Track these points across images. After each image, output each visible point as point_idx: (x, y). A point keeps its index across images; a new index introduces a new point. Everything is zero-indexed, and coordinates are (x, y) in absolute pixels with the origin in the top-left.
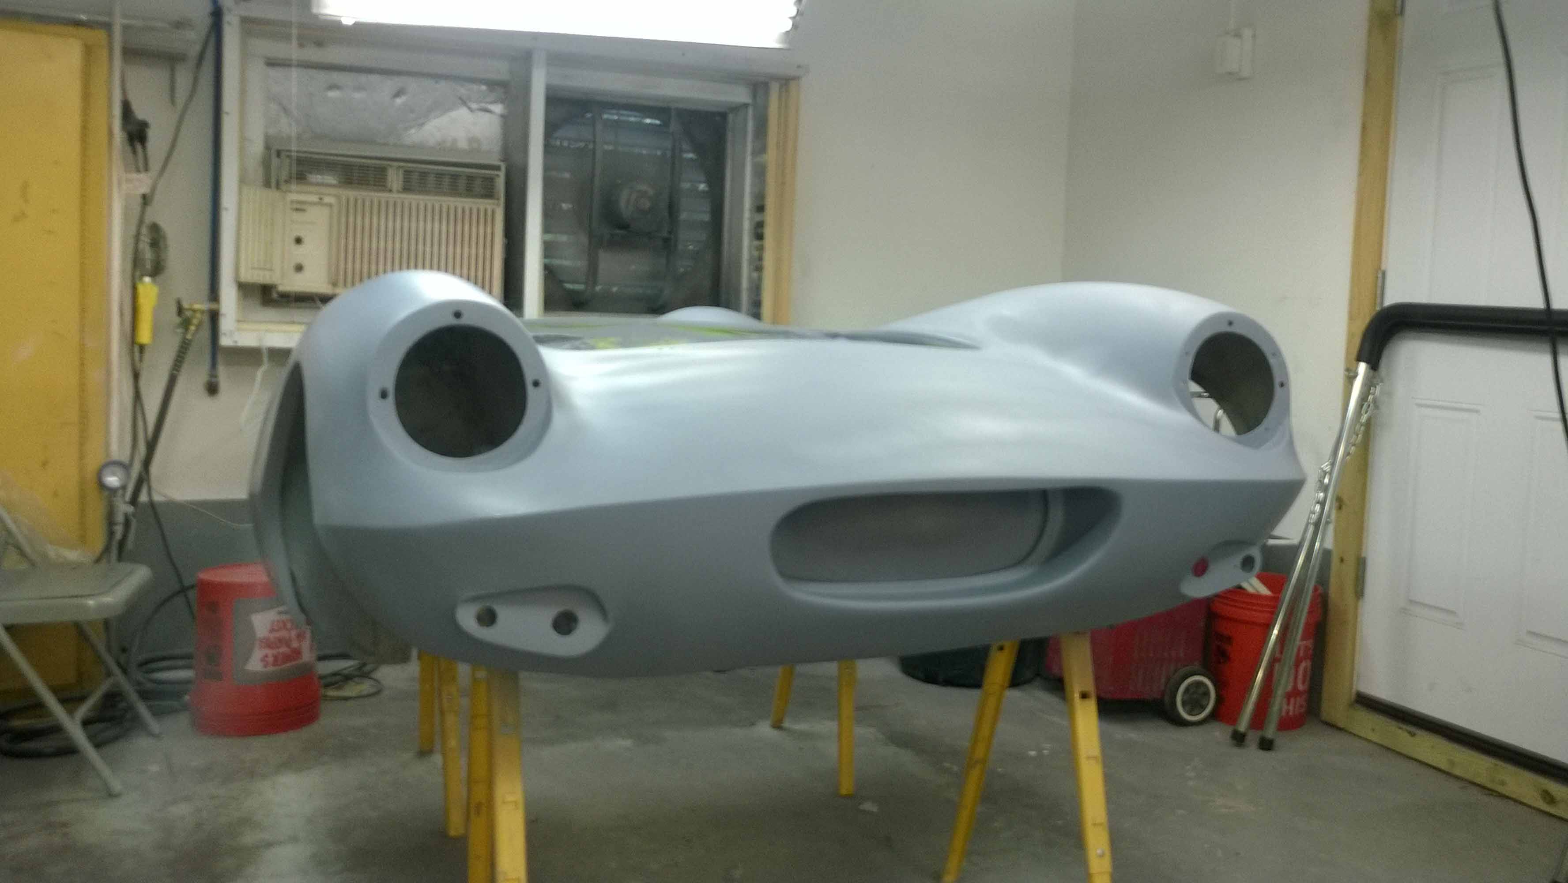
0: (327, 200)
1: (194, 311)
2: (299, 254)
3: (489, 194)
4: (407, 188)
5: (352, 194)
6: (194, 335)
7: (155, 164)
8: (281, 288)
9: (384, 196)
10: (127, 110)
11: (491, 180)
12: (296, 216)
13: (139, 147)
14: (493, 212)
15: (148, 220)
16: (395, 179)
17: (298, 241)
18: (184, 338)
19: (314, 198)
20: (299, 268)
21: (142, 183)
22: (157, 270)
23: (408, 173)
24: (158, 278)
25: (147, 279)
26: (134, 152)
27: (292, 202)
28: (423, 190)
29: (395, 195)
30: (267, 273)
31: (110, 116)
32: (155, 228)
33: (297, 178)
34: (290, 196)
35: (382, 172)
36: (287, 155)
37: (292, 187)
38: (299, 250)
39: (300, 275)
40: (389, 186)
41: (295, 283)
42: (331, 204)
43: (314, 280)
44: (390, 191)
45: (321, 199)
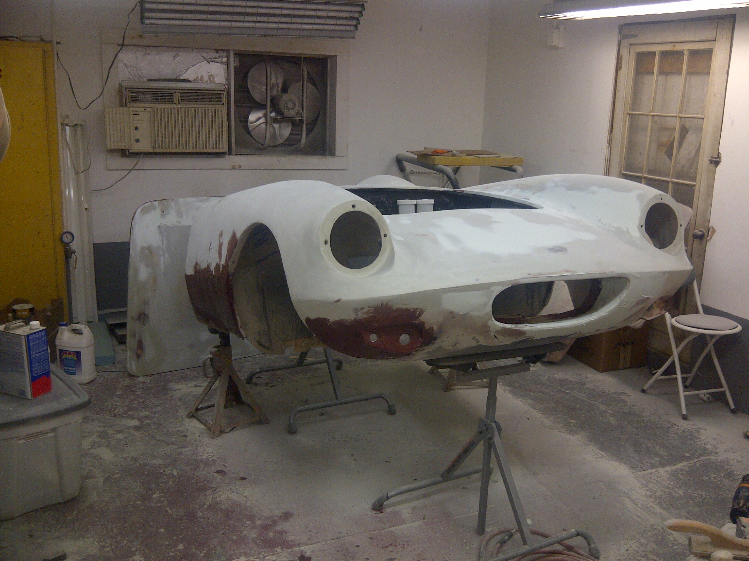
0: (148, 109)
3: (219, 103)
4: (183, 102)
5: (159, 106)
8: (131, 151)
9: (173, 106)
12: (134, 117)
14: (222, 111)
16: (177, 98)
17: (136, 128)
19: (141, 109)
20: (137, 141)
23: (183, 95)
27: (133, 111)
28: (190, 102)
29: (178, 105)
30: (124, 145)
33: (134, 99)
34: (132, 109)
35: (171, 94)
36: (129, 90)
37: (132, 105)
38: (137, 133)
39: (138, 144)
40: (175, 101)
41: (136, 148)
42: (150, 111)
43: (145, 146)
44: (175, 104)
45: (145, 109)
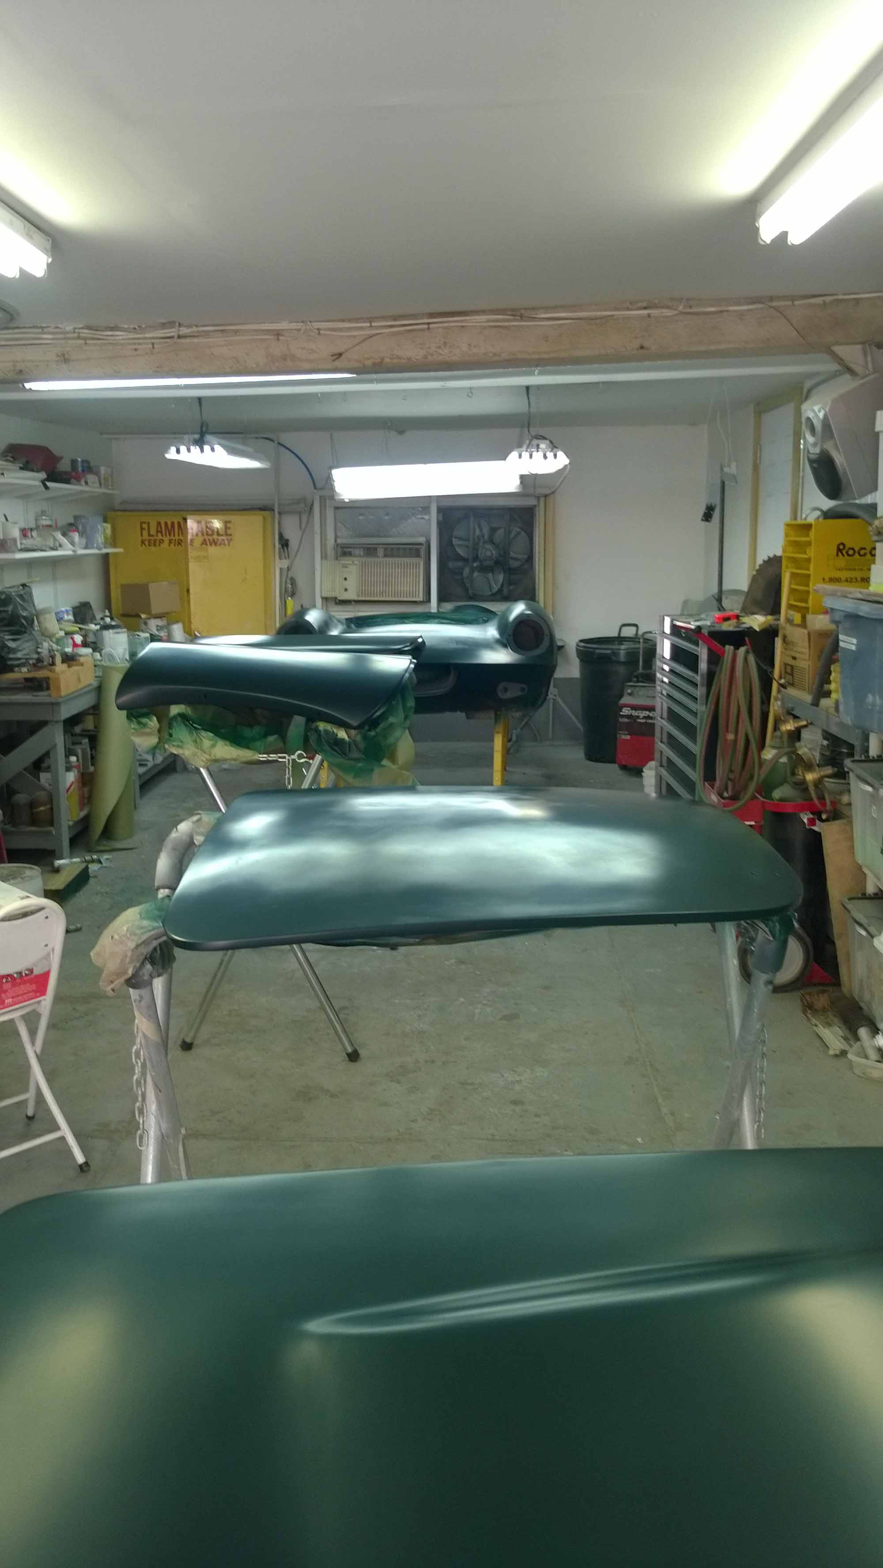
0: (355, 563)
2: (347, 584)
3: (418, 555)
4: (386, 556)
5: (364, 559)
7: (292, 553)
8: (338, 599)
9: (376, 559)
10: (281, 536)
11: (418, 551)
12: (345, 569)
13: (285, 548)
14: (419, 562)
15: (289, 576)
16: (381, 552)
17: (346, 579)
19: (350, 562)
20: (346, 590)
21: (285, 563)
22: (293, 595)
23: (385, 549)
24: (293, 597)
25: (290, 598)
26: (284, 551)
27: (342, 564)
28: (392, 556)
29: (381, 559)
30: (333, 593)
31: (274, 539)
32: (292, 579)
33: (346, 554)
35: (376, 549)
36: (340, 545)
37: (340, 559)
38: (345, 583)
39: (346, 593)
41: (346, 596)
42: (358, 564)
43: (351, 595)
44: (378, 557)
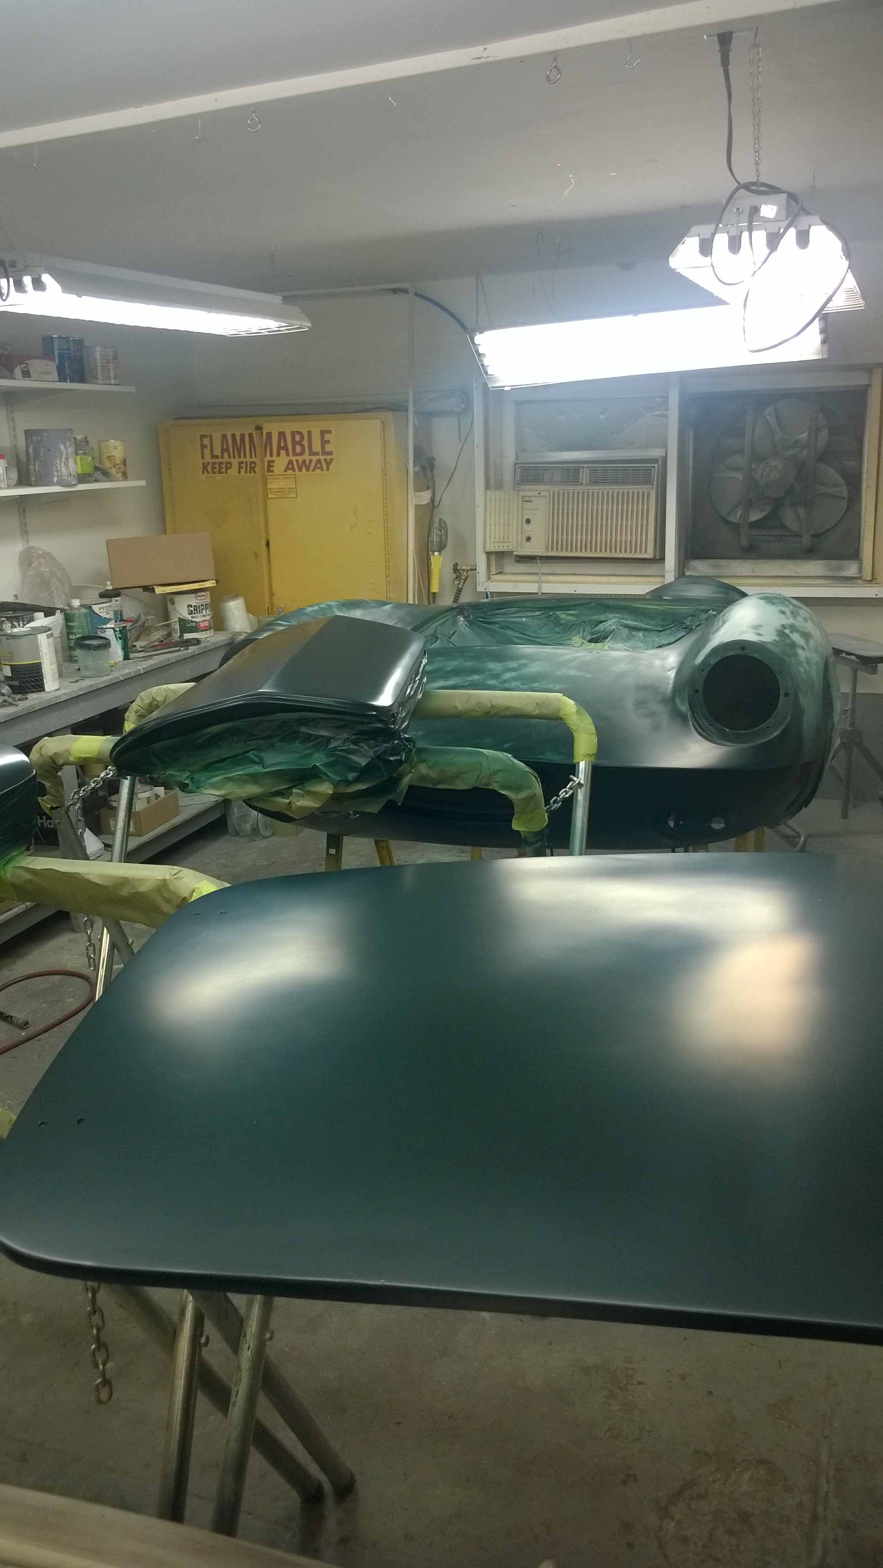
0: (543, 493)
1: (463, 570)
2: (529, 530)
3: (648, 481)
4: (594, 482)
5: (558, 489)
6: (463, 586)
7: (444, 483)
9: (580, 487)
10: (419, 452)
11: (646, 473)
12: (527, 505)
13: (428, 471)
14: (648, 493)
15: (437, 517)
17: (528, 521)
18: (458, 588)
19: (536, 493)
20: (529, 539)
21: (425, 497)
22: (441, 547)
23: (592, 471)
24: (442, 552)
25: (435, 553)
26: (424, 476)
27: (523, 497)
28: (604, 482)
29: (585, 488)
30: (507, 544)
31: (406, 458)
32: (442, 522)
33: (530, 480)
34: (522, 493)
35: (577, 470)
36: (520, 465)
37: (522, 487)
38: (526, 527)
39: (528, 544)
40: (581, 482)
41: (528, 550)
42: (546, 496)
43: (536, 547)
44: (582, 484)
45: (540, 493)
